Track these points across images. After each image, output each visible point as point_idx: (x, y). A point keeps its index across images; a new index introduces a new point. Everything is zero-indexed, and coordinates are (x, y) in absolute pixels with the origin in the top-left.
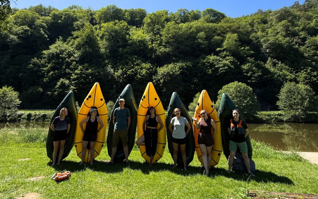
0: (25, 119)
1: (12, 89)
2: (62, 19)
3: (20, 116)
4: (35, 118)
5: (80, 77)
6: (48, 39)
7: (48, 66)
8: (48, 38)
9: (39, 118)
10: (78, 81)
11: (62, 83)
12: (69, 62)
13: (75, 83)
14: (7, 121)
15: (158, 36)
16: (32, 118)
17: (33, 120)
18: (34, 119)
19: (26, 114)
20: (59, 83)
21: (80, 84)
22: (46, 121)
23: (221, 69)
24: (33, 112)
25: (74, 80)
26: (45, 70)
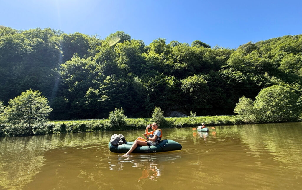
0: (59, 131)
1: (40, 94)
2: (75, 40)
3: (51, 127)
4: (72, 129)
5: (110, 87)
6: (63, 56)
7: (71, 77)
8: (63, 54)
9: (77, 129)
10: (109, 91)
11: (91, 92)
12: (93, 74)
13: (106, 92)
14: (33, 135)
15: (170, 55)
16: (67, 130)
17: (69, 131)
18: (71, 131)
19: (58, 125)
20: (88, 93)
21: (113, 93)
22: (87, 132)
23: (238, 79)
24: (67, 123)
25: (104, 89)
26: (67, 81)
